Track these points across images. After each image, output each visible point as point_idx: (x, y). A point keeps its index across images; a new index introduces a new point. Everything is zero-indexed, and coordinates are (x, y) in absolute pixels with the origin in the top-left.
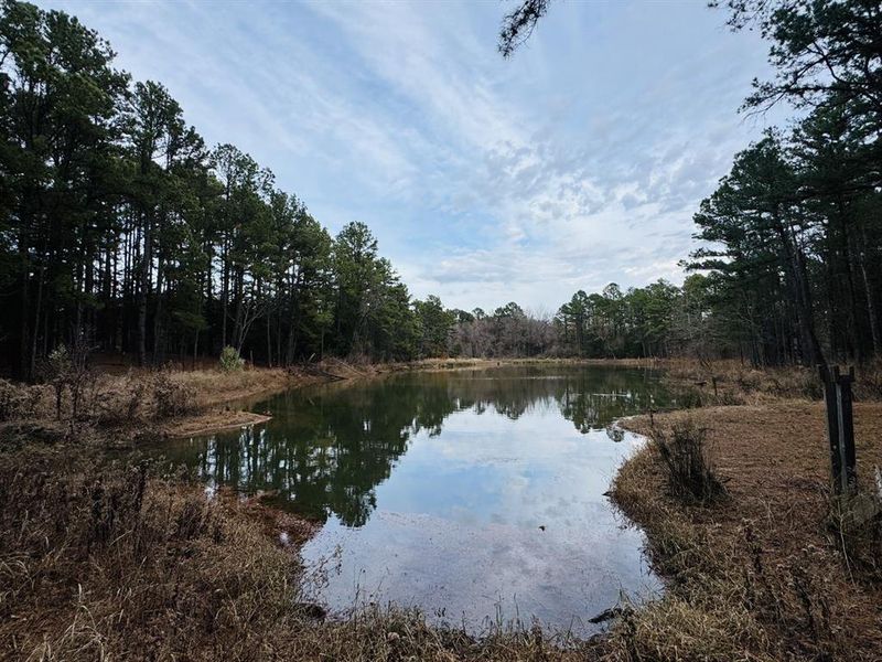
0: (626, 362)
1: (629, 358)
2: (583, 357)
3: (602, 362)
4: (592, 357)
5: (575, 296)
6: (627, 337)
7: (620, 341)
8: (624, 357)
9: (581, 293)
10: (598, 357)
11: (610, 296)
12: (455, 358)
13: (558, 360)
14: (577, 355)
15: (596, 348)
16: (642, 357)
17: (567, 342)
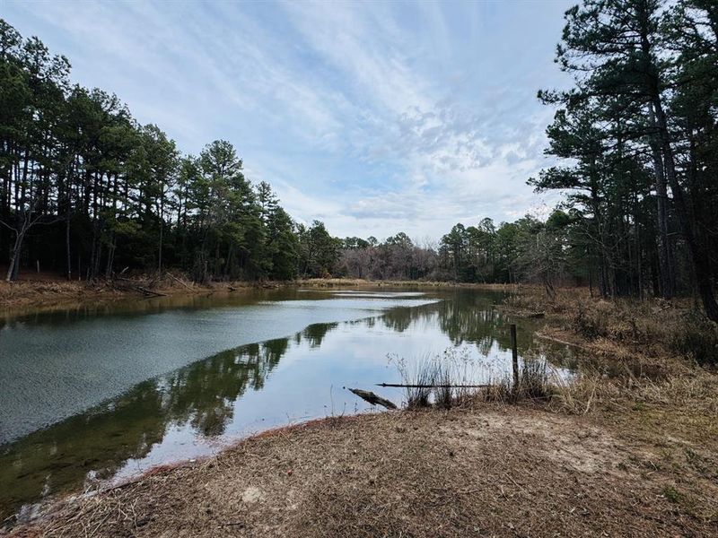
0: (494, 287)
1: (498, 283)
2: (458, 281)
3: (473, 286)
4: (466, 282)
5: (454, 229)
6: (496, 265)
7: (490, 268)
8: (493, 282)
9: (460, 226)
10: (472, 281)
11: (484, 229)
12: (340, 278)
13: (436, 283)
14: (452, 279)
15: (469, 274)
16: (508, 282)
17: (446, 267)
